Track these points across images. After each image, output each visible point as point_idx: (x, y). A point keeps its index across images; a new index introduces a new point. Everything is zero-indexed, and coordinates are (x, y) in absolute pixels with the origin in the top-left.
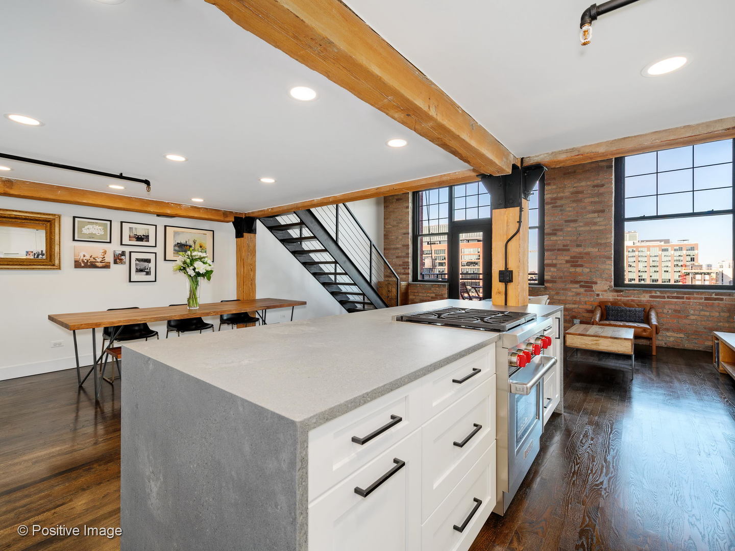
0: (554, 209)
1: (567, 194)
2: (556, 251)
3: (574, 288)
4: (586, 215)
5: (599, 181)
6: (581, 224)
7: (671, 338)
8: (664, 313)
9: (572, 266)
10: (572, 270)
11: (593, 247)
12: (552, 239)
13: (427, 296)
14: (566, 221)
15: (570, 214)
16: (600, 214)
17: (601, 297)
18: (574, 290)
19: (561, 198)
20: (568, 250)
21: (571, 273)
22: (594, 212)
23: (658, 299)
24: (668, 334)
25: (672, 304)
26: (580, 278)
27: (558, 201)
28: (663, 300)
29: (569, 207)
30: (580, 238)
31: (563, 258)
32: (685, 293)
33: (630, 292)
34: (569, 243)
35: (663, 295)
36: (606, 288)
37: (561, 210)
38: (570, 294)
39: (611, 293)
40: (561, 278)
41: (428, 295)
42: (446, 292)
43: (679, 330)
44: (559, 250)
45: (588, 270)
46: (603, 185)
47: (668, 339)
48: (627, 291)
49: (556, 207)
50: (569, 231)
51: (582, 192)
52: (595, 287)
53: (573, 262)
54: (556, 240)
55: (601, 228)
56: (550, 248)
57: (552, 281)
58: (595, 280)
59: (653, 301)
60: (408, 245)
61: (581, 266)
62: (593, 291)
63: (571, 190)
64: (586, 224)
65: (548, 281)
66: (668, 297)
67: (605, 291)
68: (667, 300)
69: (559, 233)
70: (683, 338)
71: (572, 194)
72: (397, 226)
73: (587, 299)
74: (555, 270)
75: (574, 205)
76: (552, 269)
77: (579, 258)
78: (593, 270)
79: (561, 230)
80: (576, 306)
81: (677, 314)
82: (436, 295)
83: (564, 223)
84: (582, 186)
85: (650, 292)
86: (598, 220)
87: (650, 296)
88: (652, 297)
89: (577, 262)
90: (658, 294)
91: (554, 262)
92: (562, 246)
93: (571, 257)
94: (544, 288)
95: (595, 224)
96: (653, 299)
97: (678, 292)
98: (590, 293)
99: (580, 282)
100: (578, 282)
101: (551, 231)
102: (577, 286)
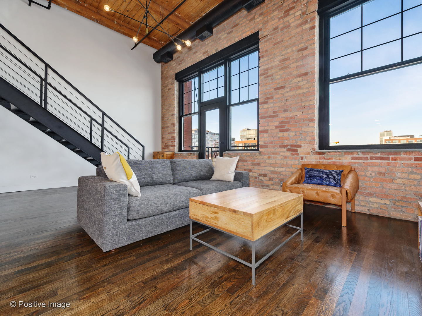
0: (266, 79)
1: (276, 63)
2: (268, 118)
3: (282, 152)
4: (292, 81)
5: (303, 45)
6: (288, 90)
7: (375, 204)
8: (366, 176)
9: (280, 131)
10: (281, 134)
11: (298, 111)
12: (264, 107)
14: (276, 89)
15: (279, 81)
16: (304, 77)
17: (304, 160)
18: (282, 154)
19: (271, 68)
20: (277, 116)
21: (279, 138)
22: (299, 76)
23: (360, 161)
24: (371, 199)
25: (375, 166)
26: (287, 142)
27: (269, 71)
28: (365, 161)
29: (278, 75)
30: (288, 103)
31: (273, 124)
32: (390, 154)
33: (332, 154)
34: (277, 109)
35: (365, 156)
36: (309, 150)
37: (272, 79)
38: (279, 157)
39: (314, 156)
40: (272, 143)
43: (384, 196)
44: (270, 117)
45: (293, 134)
46: (306, 48)
47: (371, 206)
48: (328, 153)
49: (268, 77)
50: (278, 98)
51: (288, 59)
52: (300, 150)
53: (281, 127)
54: (268, 108)
56: (263, 116)
57: (265, 147)
58: (299, 144)
59: (355, 162)
61: (288, 130)
62: (298, 154)
63: (280, 58)
64: (292, 89)
65: (263, 147)
66: (371, 158)
67: (309, 154)
68: (369, 161)
69: (270, 101)
70: (389, 205)
71: (280, 62)
72: (168, 109)
73: (292, 163)
74: (267, 135)
75: (282, 72)
76: (265, 135)
77: (286, 122)
78: (297, 134)
79: (272, 98)
80: (283, 169)
81: (381, 177)
83: (274, 91)
84: (288, 53)
85: (352, 153)
86: (302, 83)
87: (352, 157)
88: (354, 158)
89: (284, 126)
90: (361, 155)
91: (266, 128)
92: (272, 113)
93: (281, 123)
94: (259, 152)
95: (299, 88)
96: (354, 161)
97: (382, 153)
98: (296, 156)
99: (287, 146)
100: (285, 146)
101: (264, 100)
102: (285, 149)
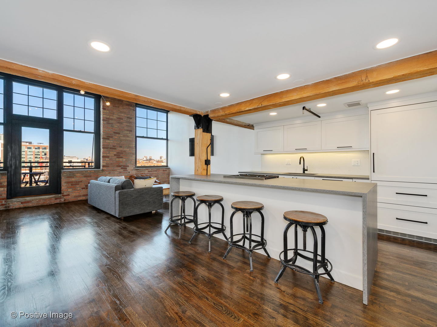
0: (108, 124)
1: (115, 118)
2: (109, 149)
4: (124, 132)
5: (130, 116)
6: (122, 136)
9: (117, 157)
10: (117, 159)
11: (127, 148)
12: (107, 141)
14: (114, 133)
15: (116, 129)
17: (130, 173)
18: (118, 170)
19: (112, 119)
20: (115, 149)
21: (117, 161)
22: (128, 131)
26: (121, 164)
29: (116, 125)
30: (121, 143)
31: (112, 153)
32: (158, 169)
34: (116, 145)
36: (132, 168)
37: (112, 126)
38: (116, 172)
39: (135, 171)
40: (112, 164)
42: (5, 180)
44: (110, 148)
45: (125, 160)
46: (131, 118)
49: (109, 123)
50: (116, 138)
51: (122, 119)
52: (128, 168)
53: (118, 155)
54: (109, 143)
55: (131, 139)
56: (105, 147)
57: (106, 166)
58: (128, 165)
59: (149, 173)
61: (122, 158)
64: (124, 136)
65: (103, 166)
67: (132, 170)
68: (153, 172)
69: (111, 139)
71: (117, 119)
74: (109, 159)
75: (118, 125)
76: (107, 159)
77: (121, 153)
78: (127, 160)
79: (112, 137)
84: (122, 116)
85: (148, 169)
86: (129, 135)
88: (149, 171)
89: (120, 155)
91: (108, 155)
92: (112, 146)
93: (117, 153)
94: (102, 170)
95: (128, 137)
98: (126, 171)
99: (122, 166)
101: (106, 137)
102: (120, 168)
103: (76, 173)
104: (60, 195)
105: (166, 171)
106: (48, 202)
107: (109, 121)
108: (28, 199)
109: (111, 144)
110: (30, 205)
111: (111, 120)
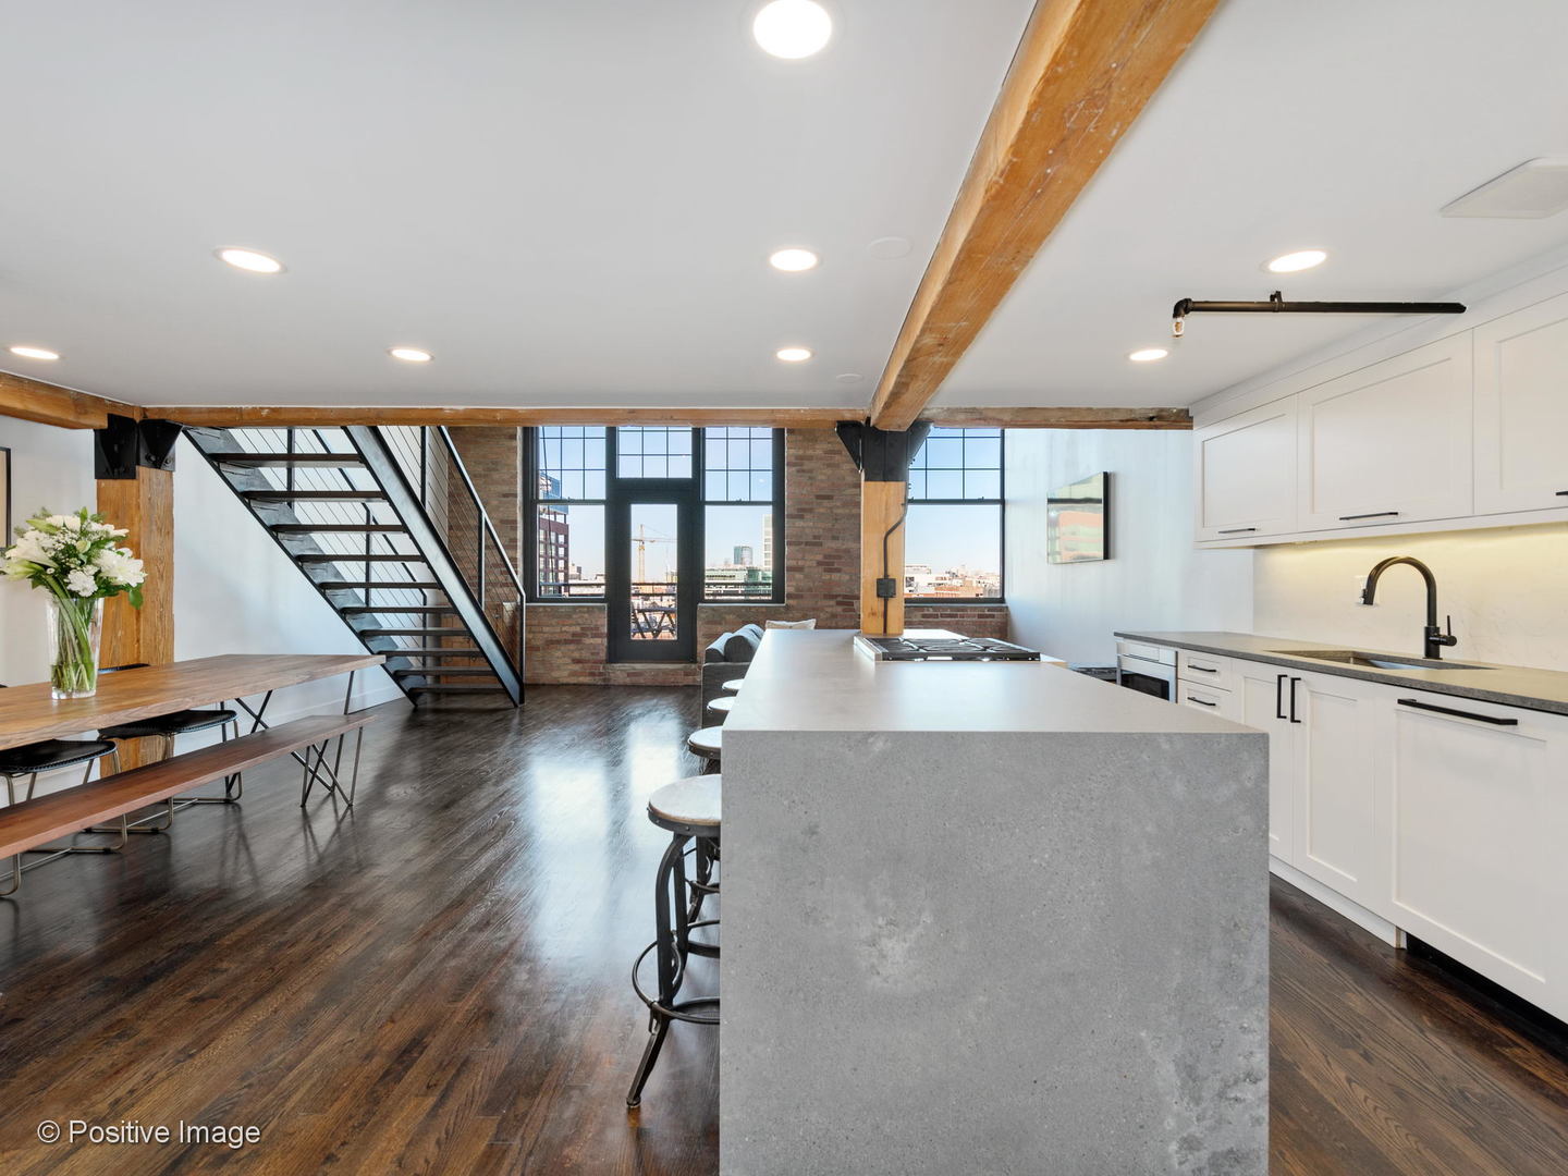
0: (800, 474)
1: (819, 452)
2: (803, 546)
3: (829, 606)
6: (839, 503)
9: (825, 571)
10: (826, 577)
12: (797, 524)
13: (562, 632)
14: (818, 497)
15: (823, 485)
18: (829, 610)
19: (810, 458)
20: (821, 544)
21: (824, 581)
26: (836, 590)
27: (806, 462)
29: (821, 474)
31: (812, 557)
34: (821, 532)
37: (810, 478)
40: (810, 590)
41: (564, 629)
42: (605, 621)
44: (807, 544)
45: (847, 577)
49: (803, 471)
50: (822, 514)
53: (828, 564)
54: (805, 527)
56: (794, 540)
57: (796, 596)
60: (515, 522)
61: (839, 570)
64: (845, 505)
65: (790, 596)
66: (942, 616)
68: (940, 619)
69: (808, 516)
72: (485, 476)
76: (798, 576)
77: (835, 557)
79: (811, 511)
82: (582, 629)
83: (814, 500)
88: (924, 616)
89: (833, 564)
90: (931, 611)
91: (800, 563)
92: (812, 537)
93: (825, 557)
94: (783, 607)
97: (951, 609)
98: (851, 613)
99: (837, 596)
100: (833, 597)
101: (799, 513)
102: (832, 603)
103: (726, 613)
104: (693, 666)
105: (988, 616)
106: (672, 680)
107: (802, 465)
108: (638, 666)
109: (807, 531)
110: (641, 681)
111: (808, 460)
